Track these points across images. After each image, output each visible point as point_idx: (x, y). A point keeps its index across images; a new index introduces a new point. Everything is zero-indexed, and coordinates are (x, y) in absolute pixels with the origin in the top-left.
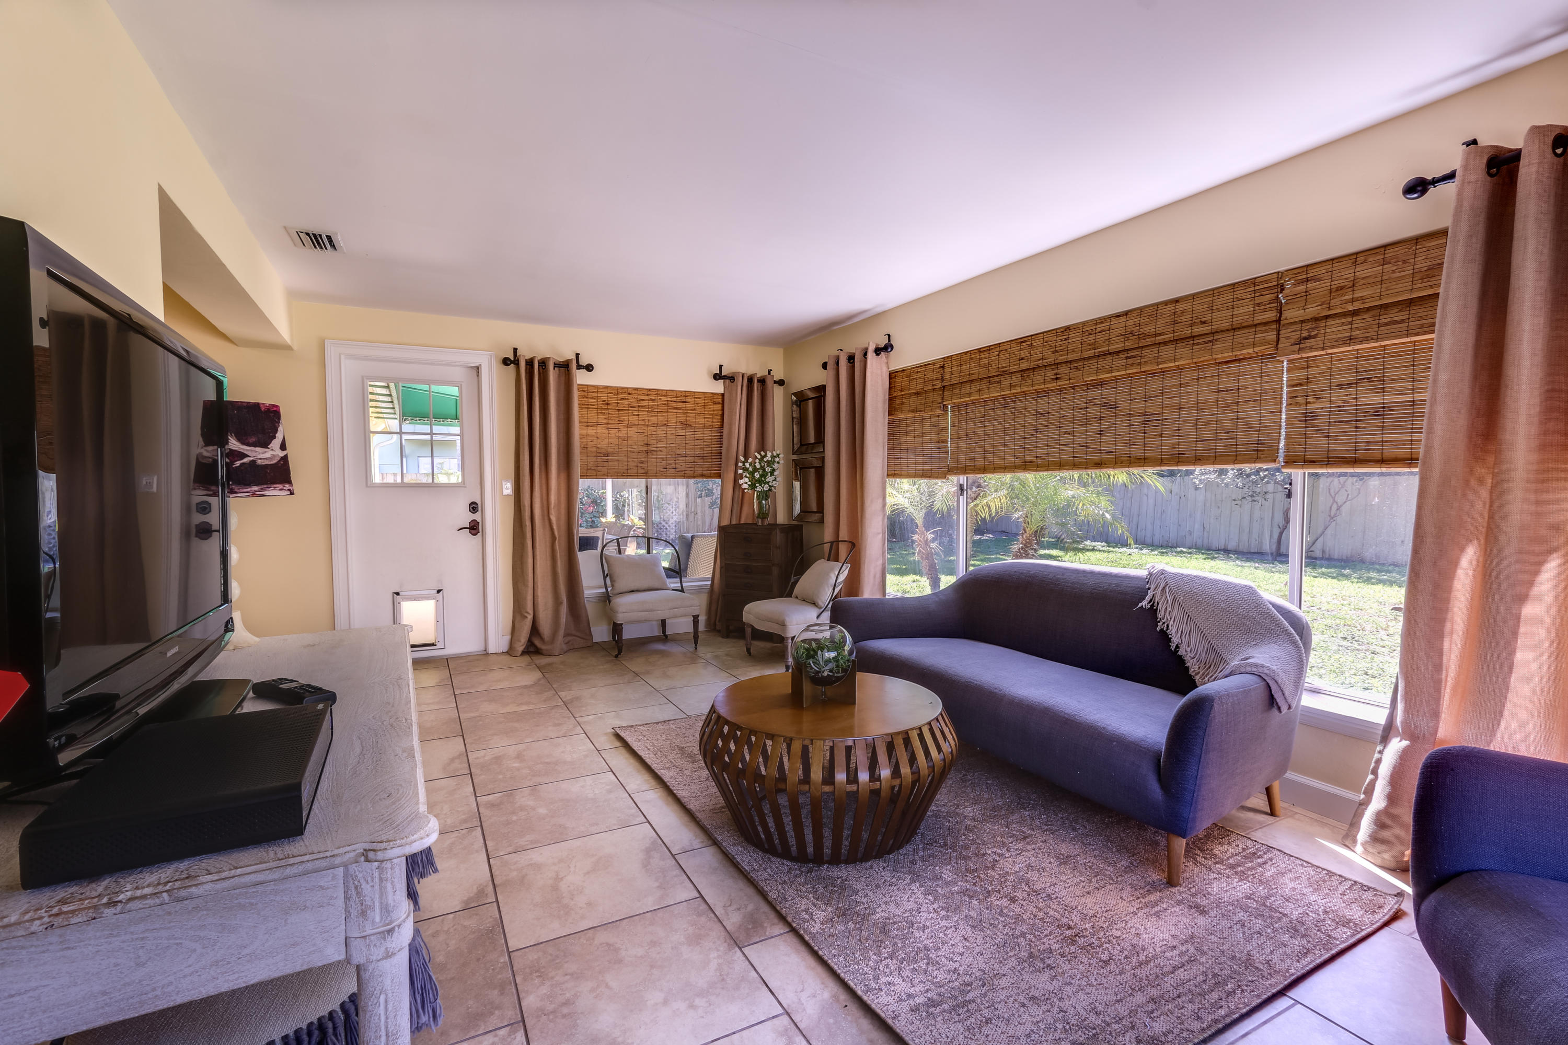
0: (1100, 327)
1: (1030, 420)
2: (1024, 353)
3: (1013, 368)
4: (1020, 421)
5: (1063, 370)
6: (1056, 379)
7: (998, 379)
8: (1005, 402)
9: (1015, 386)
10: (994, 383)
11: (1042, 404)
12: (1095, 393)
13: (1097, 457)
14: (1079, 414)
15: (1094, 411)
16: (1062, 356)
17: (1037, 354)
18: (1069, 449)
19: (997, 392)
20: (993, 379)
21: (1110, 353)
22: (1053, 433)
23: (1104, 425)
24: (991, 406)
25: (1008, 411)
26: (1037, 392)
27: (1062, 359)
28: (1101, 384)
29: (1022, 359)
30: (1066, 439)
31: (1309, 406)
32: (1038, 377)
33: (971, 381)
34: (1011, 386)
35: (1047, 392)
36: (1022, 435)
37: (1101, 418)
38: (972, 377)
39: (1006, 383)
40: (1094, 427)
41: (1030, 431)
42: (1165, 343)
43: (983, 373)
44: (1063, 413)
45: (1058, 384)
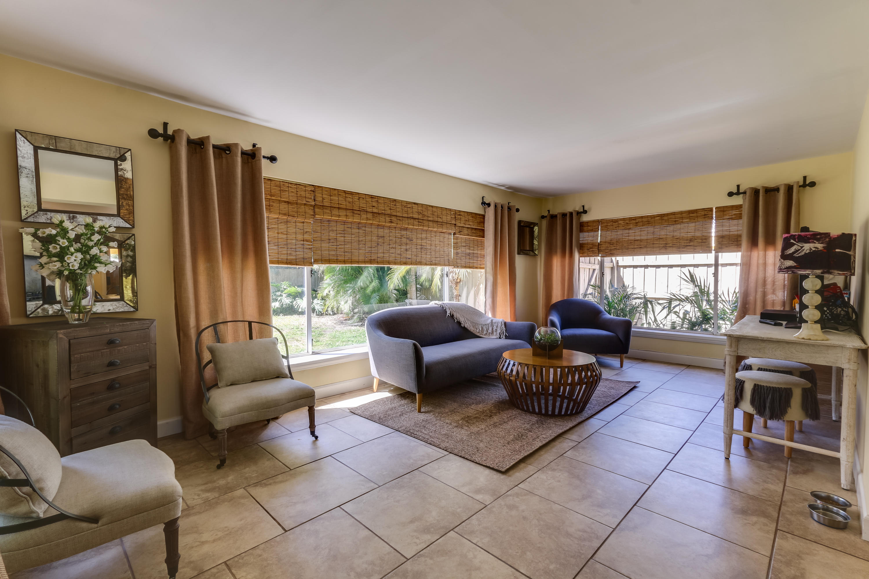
0: (409, 206)
1: (374, 238)
2: (374, 204)
3: (369, 210)
4: (368, 238)
5: (394, 219)
6: (391, 222)
7: (359, 212)
8: (359, 226)
9: (370, 219)
10: (356, 214)
11: (381, 232)
12: (404, 233)
13: (404, 260)
14: (398, 240)
15: (404, 240)
16: (394, 212)
17: (382, 207)
18: (393, 255)
19: (358, 219)
20: (356, 212)
21: (413, 218)
22: (386, 247)
23: (408, 247)
24: (350, 226)
25: (361, 231)
26: (378, 225)
27: (394, 213)
28: (406, 229)
29: (374, 207)
30: (392, 251)
31: (458, 251)
32: (382, 219)
33: (339, 208)
34: (367, 219)
35: (383, 227)
36: (370, 246)
37: (407, 244)
38: (341, 206)
39: (364, 216)
40: (404, 247)
41: (374, 244)
42: (430, 221)
43: (349, 206)
44: (391, 238)
45: (392, 225)
